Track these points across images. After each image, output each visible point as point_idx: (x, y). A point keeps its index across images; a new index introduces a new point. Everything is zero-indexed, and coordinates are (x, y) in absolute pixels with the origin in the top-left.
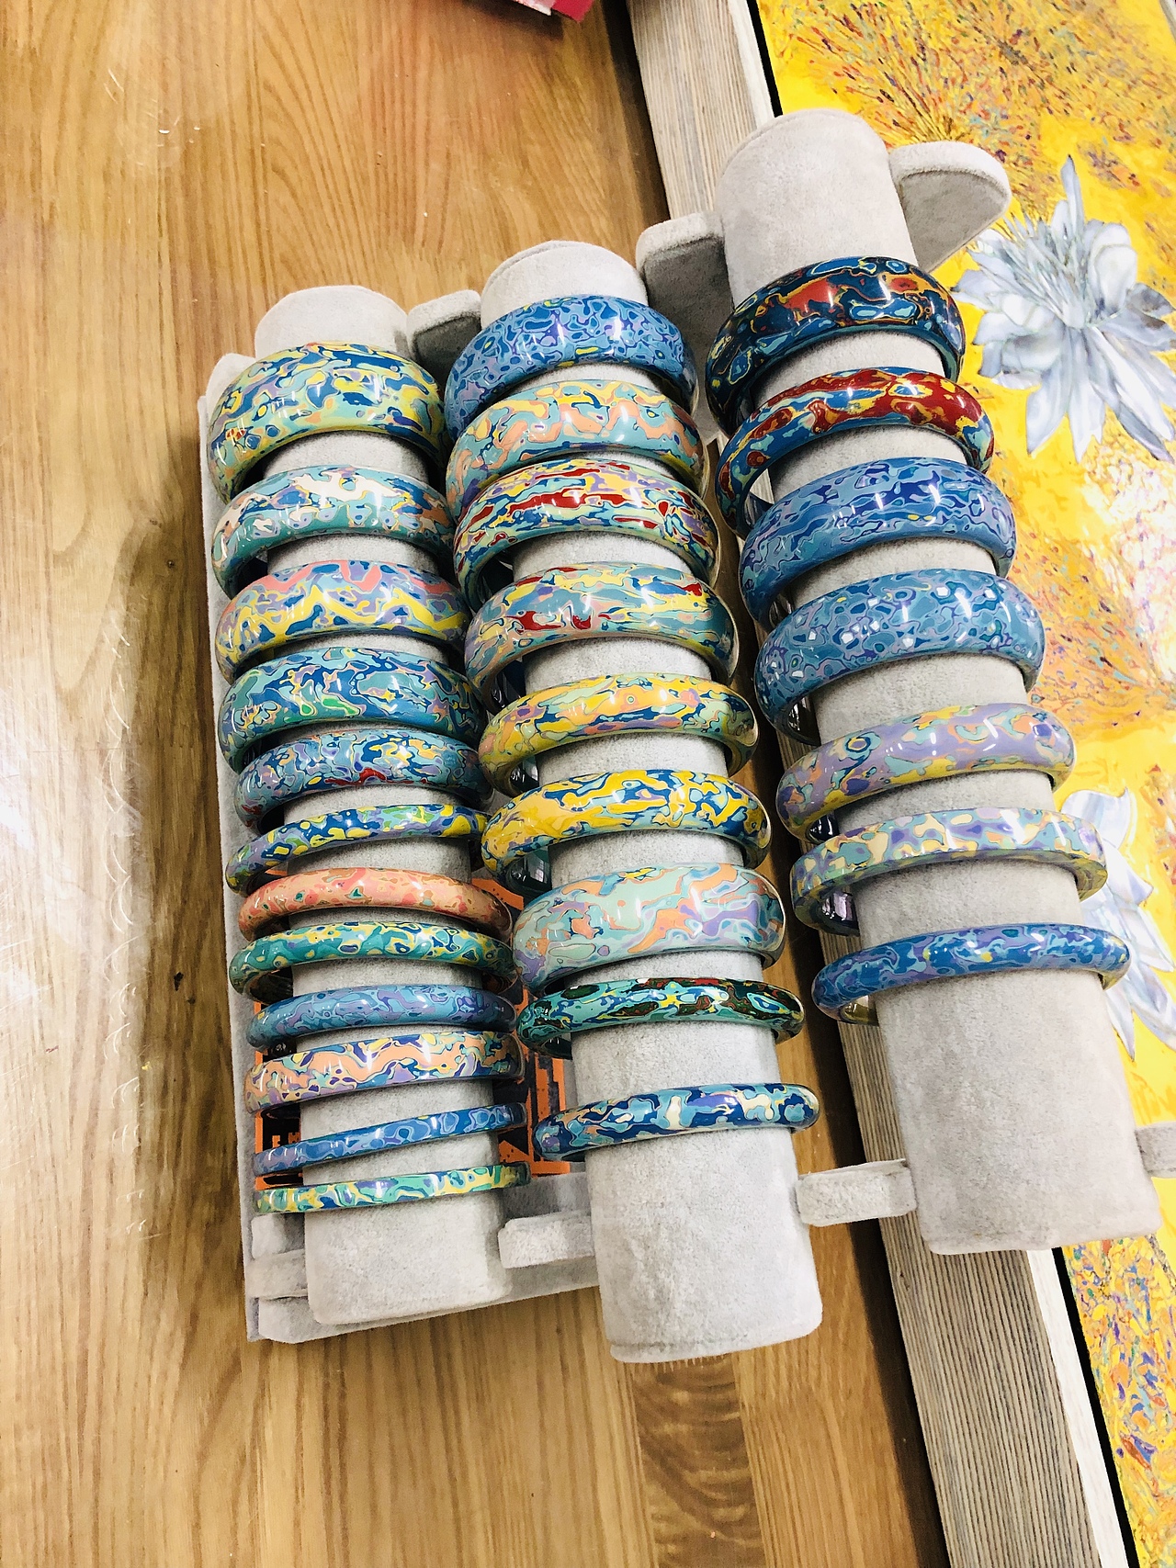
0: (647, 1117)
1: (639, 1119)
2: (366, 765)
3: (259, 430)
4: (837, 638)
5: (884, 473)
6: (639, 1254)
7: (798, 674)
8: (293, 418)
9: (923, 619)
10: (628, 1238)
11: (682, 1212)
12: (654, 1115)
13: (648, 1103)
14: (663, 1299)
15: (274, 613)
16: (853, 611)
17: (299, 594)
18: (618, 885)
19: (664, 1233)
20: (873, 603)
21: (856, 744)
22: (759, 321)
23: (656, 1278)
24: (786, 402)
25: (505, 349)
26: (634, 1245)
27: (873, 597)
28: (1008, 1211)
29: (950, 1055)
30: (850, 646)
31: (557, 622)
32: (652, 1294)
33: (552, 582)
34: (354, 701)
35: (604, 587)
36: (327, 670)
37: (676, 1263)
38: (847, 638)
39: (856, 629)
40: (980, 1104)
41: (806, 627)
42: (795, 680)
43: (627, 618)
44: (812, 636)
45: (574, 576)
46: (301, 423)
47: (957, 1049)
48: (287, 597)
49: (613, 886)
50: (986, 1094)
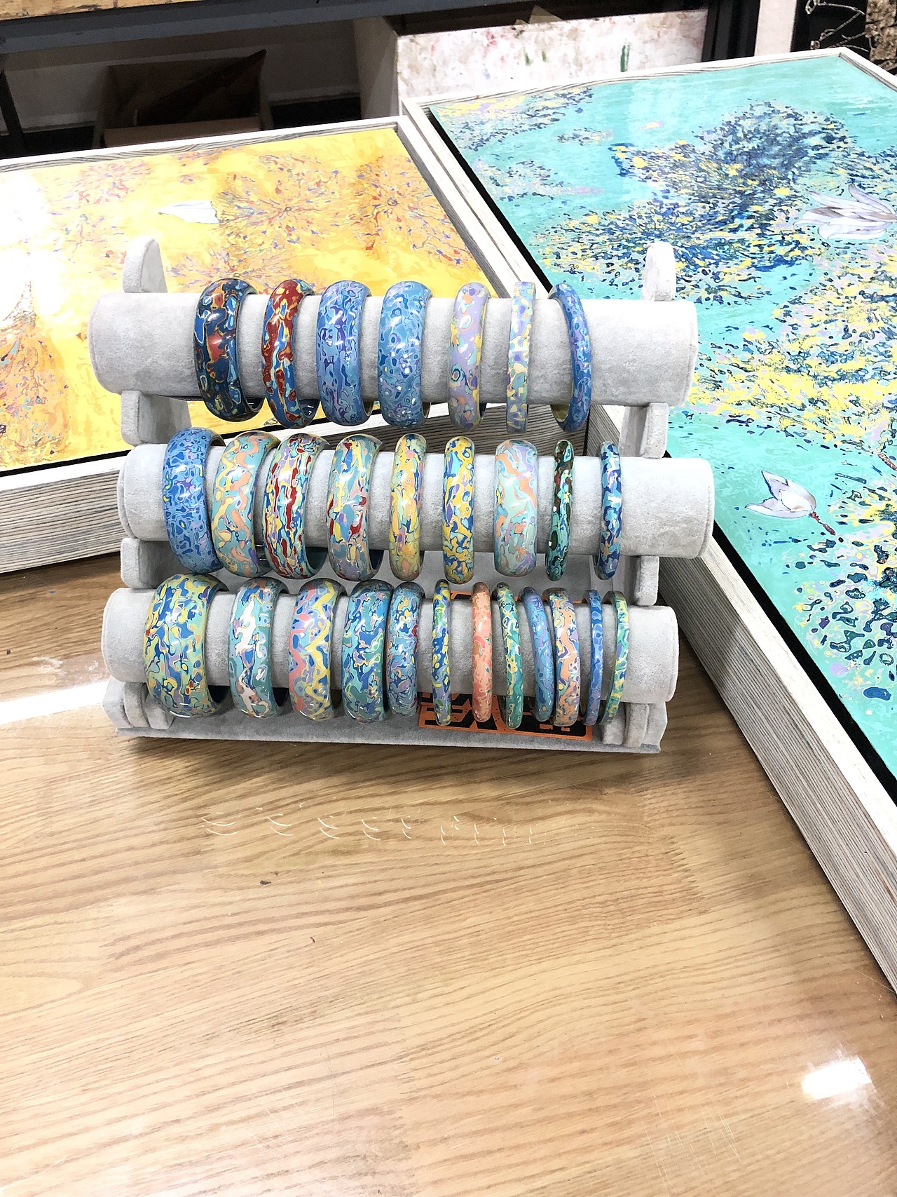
0: (615, 512)
1: (616, 516)
2: (410, 631)
3: (194, 672)
4: (405, 376)
5: (327, 331)
6: (667, 529)
7: (414, 400)
8: (195, 650)
9: (408, 333)
10: (659, 533)
11: (653, 505)
12: (615, 509)
13: (609, 511)
14: (688, 520)
15: (316, 672)
16: (395, 364)
17: (308, 658)
18: (504, 507)
19: (660, 515)
20: (393, 354)
21: (455, 377)
22: (218, 377)
23: (679, 522)
24: (272, 372)
25: (190, 514)
26: (662, 531)
27: (390, 354)
28: (681, 360)
29: (610, 370)
30: (411, 371)
31: (360, 514)
32: (685, 525)
33: (337, 513)
34: (377, 633)
35: (346, 487)
36: (358, 646)
37: (674, 512)
38: (407, 371)
39: (404, 366)
40: (634, 361)
41: (393, 391)
42: (415, 403)
43: (364, 478)
44: (399, 388)
45: (337, 502)
46: (198, 647)
47: (608, 366)
48: (308, 664)
49: (504, 509)
50: (631, 357)
